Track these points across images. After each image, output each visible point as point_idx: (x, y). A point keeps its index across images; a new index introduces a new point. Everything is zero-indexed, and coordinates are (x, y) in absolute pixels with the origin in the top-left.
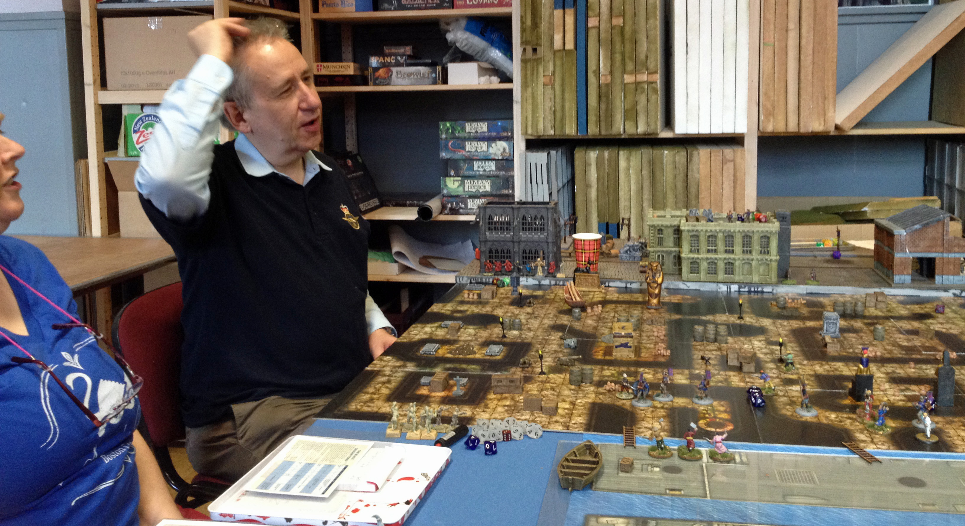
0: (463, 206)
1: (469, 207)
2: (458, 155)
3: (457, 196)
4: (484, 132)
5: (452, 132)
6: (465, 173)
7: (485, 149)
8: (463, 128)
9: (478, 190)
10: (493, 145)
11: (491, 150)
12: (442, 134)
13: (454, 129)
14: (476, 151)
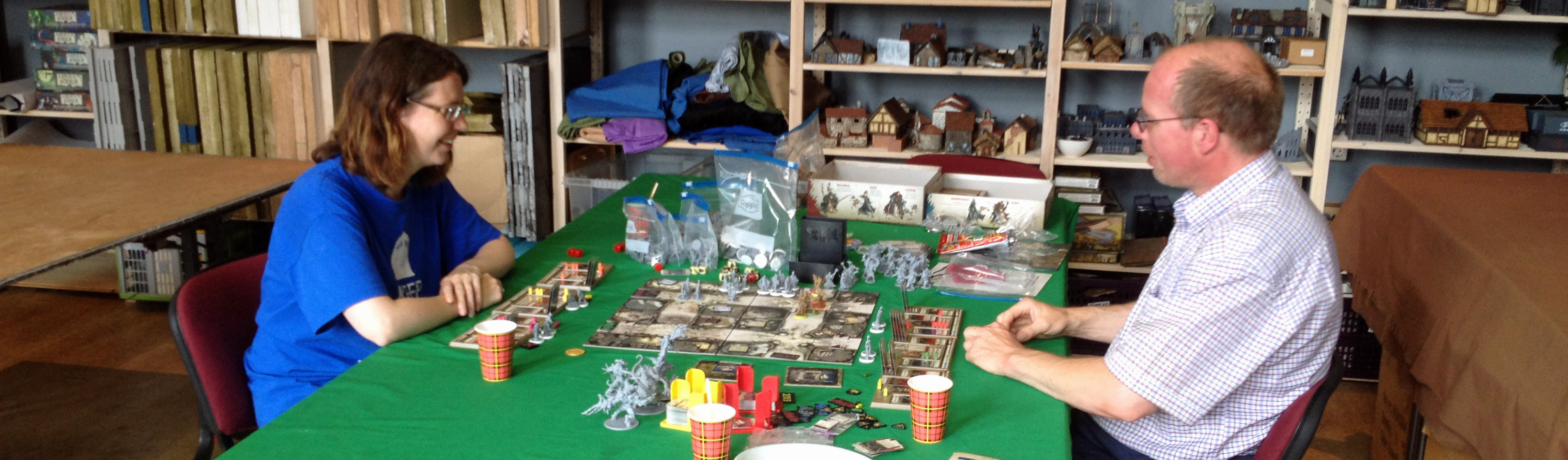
0: (56, 101)
1: (63, 102)
2: (48, 46)
3: (51, 91)
4: (74, 22)
5: (42, 21)
6: (57, 65)
7: (73, 40)
8: (52, 17)
9: (70, 86)
10: (81, 37)
11: (80, 43)
12: (31, 22)
13: (43, 19)
14: (65, 43)
